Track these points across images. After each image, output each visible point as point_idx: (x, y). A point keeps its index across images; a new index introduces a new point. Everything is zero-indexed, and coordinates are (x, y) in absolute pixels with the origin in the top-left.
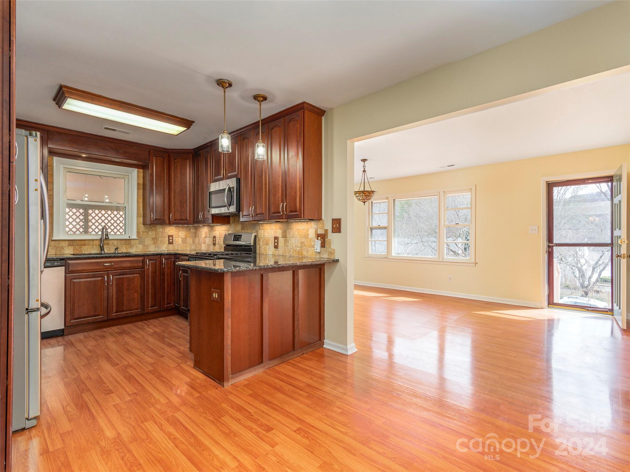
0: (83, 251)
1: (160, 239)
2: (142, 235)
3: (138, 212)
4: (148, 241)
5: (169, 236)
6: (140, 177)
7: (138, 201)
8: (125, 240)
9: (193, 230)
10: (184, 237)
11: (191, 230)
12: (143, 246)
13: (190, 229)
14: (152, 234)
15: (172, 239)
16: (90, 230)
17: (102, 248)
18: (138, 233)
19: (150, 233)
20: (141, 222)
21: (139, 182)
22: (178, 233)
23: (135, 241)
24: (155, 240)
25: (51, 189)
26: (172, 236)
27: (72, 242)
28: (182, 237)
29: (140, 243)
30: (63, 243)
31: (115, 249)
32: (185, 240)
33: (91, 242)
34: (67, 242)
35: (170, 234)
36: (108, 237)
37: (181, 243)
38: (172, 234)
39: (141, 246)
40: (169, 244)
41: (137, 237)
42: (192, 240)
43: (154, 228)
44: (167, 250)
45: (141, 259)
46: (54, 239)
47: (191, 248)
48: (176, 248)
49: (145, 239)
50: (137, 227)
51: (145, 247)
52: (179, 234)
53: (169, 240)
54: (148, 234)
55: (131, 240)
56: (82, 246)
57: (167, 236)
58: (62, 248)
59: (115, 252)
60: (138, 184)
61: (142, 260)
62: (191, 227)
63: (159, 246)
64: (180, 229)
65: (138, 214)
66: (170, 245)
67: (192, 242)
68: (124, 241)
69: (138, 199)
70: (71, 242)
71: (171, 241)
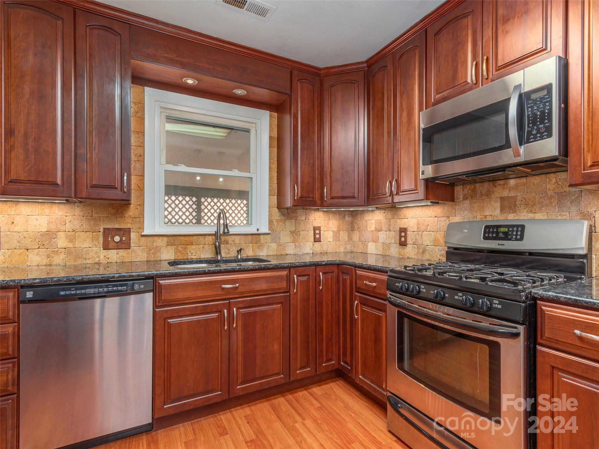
0: (190, 254)
1: (302, 233)
2: (275, 227)
3: (270, 186)
4: (285, 237)
5: (315, 229)
6: (273, 126)
7: (270, 168)
8: (252, 235)
9: (348, 219)
10: (335, 230)
11: (346, 217)
12: (277, 245)
13: (344, 217)
14: (290, 225)
15: (320, 234)
17: (218, 251)
18: (271, 222)
19: (288, 223)
20: (275, 204)
21: (272, 135)
22: (328, 223)
23: (265, 236)
24: (295, 233)
25: (141, 145)
26: (319, 228)
27: (172, 239)
28: (333, 230)
29: (274, 241)
30: (160, 240)
31: (238, 251)
32: (338, 235)
33: (201, 238)
34: (165, 239)
35: (317, 225)
36: (228, 230)
37: (331, 240)
38: (319, 225)
39: (274, 246)
40: (315, 241)
41: (269, 229)
42: (347, 234)
43: (294, 215)
44: (311, 252)
46: (145, 233)
47: (345, 248)
48: (325, 248)
49: (280, 233)
50: (269, 212)
51: (281, 247)
52: (329, 225)
53: (315, 234)
54: (285, 225)
55: (259, 234)
56: (189, 246)
57: (312, 229)
58: (158, 249)
59: (238, 256)
60: (271, 138)
62: (347, 213)
63: (301, 244)
64: (331, 215)
65: (270, 191)
66: (317, 244)
67: (347, 237)
68: (250, 237)
69: (270, 163)
70: (171, 239)
71: (318, 236)
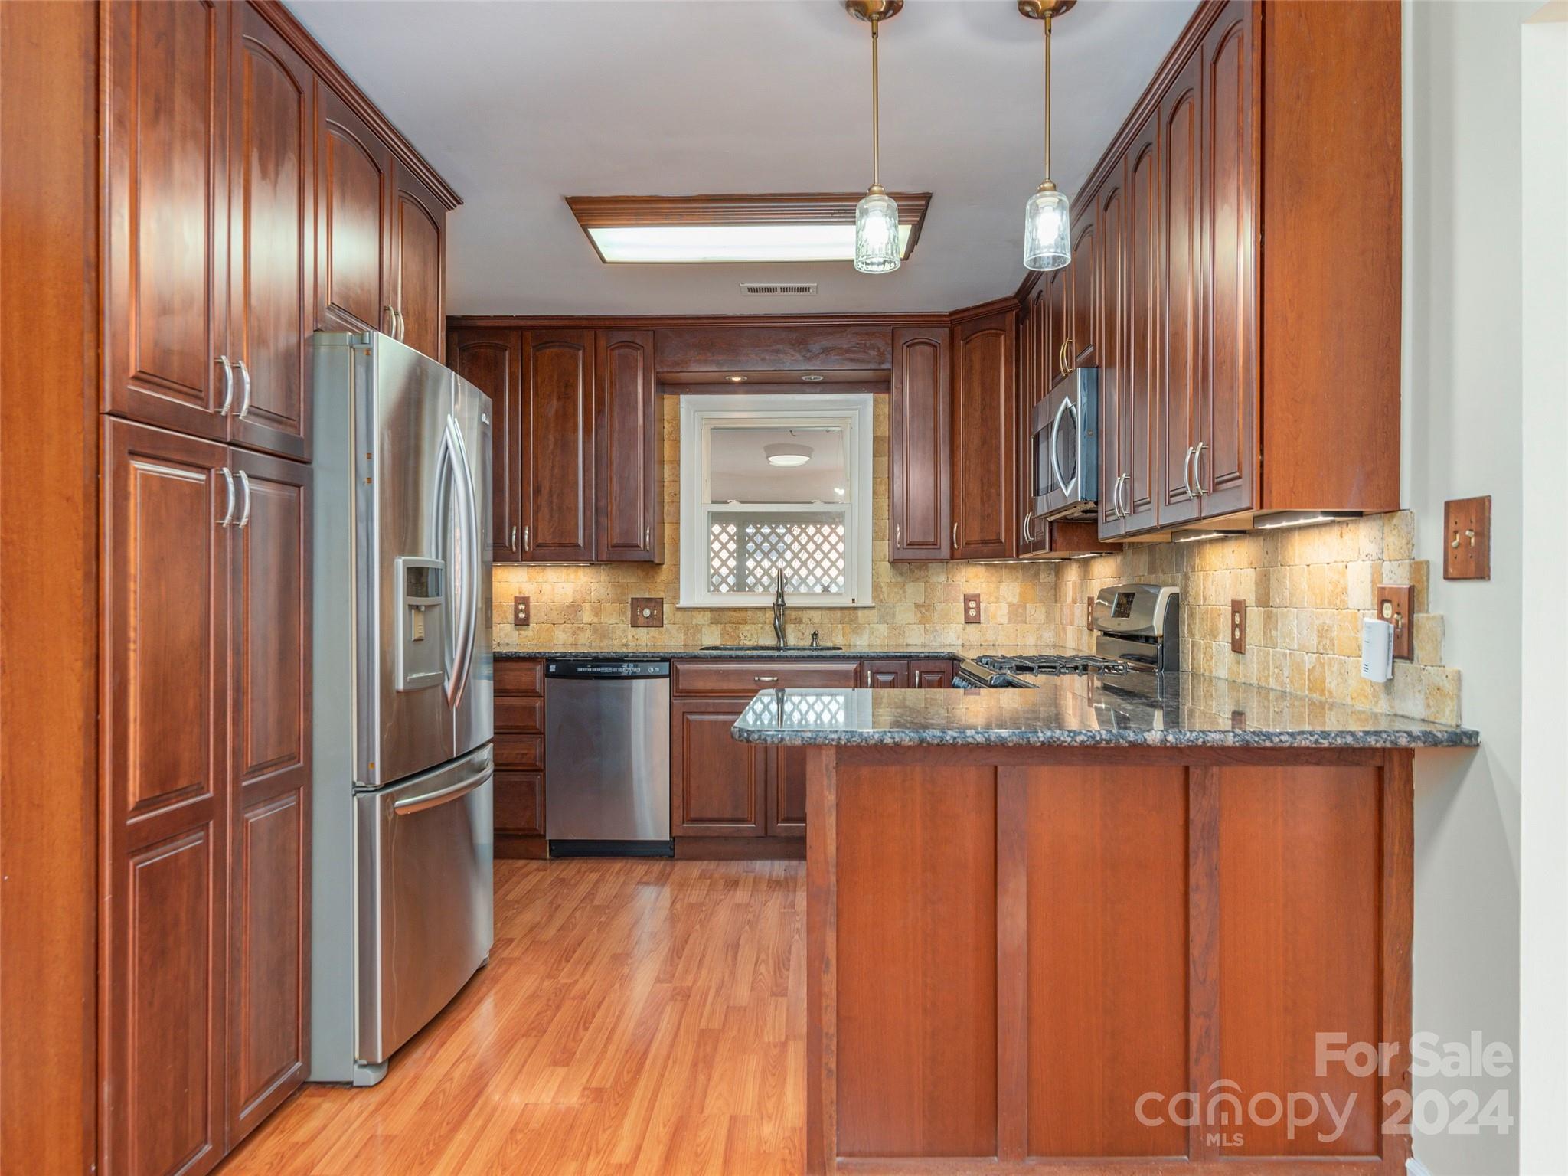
0: (742, 637)
1: (939, 606)
2: (886, 596)
3: (874, 524)
4: (905, 614)
5: (967, 599)
6: (881, 418)
7: (875, 493)
8: (842, 609)
9: (1046, 578)
10: (1015, 601)
11: (1042, 576)
12: (888, 628)
13: (1037, 575)
14: (915, 591)
15: (978, 608)
16: (751, 580)
17: (780, 632)
18: (876, 587)
19: (910, 588)
20: (885, 555)
21: (879, 434)
22: (998, 588)
23: (866, 612)
24: (924, 609)
25: (676, 479)
26: (976, 598)
27: (718, 613)
28: (1009, 600)
29: (882, 620)
30: (701, 616)
31: (813, 635)
32: (1020, 610)
33: (759, 614)
34: (708, 614)
35: (971, 591)
37: (1005, 620)
38: (977, 592)
39: (883, 629)
40: (966, 623)
41: (874, 598)
42: (1043, 610)
43: (922, 573)
44: (960, 642)
45: (851, 666)
46: (682, 603)
47: (1039, 638)
48: (990, 637)
49: (894, 607)
50: (873, 569)
51: (897, 631)
52: (998, 591)
53: (967, 610)
54: (905, 592)
55: (856, 608)
56: (741, 626)
57: (961, 598)
58: (698, 629)
59: (812, 643)
60: (876, 439)
61: (856, 671)
62: (1042, 567)
63: (937, 628)
64: (1004, 573)
65: (875, 532)
66: (971, 628)
67: (1043, 617)
68: (839, 613)
69: (875, 484)
70: (716, 614)
71: (972, 613)
